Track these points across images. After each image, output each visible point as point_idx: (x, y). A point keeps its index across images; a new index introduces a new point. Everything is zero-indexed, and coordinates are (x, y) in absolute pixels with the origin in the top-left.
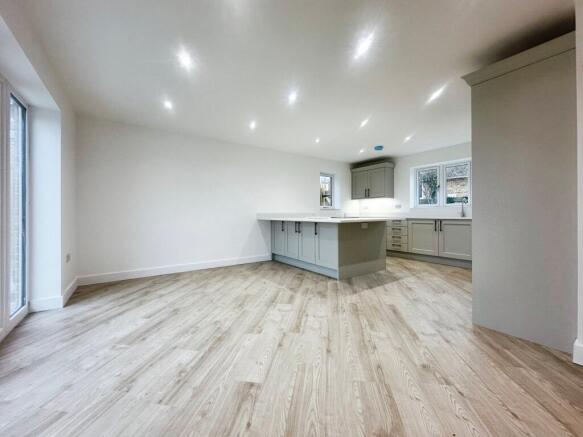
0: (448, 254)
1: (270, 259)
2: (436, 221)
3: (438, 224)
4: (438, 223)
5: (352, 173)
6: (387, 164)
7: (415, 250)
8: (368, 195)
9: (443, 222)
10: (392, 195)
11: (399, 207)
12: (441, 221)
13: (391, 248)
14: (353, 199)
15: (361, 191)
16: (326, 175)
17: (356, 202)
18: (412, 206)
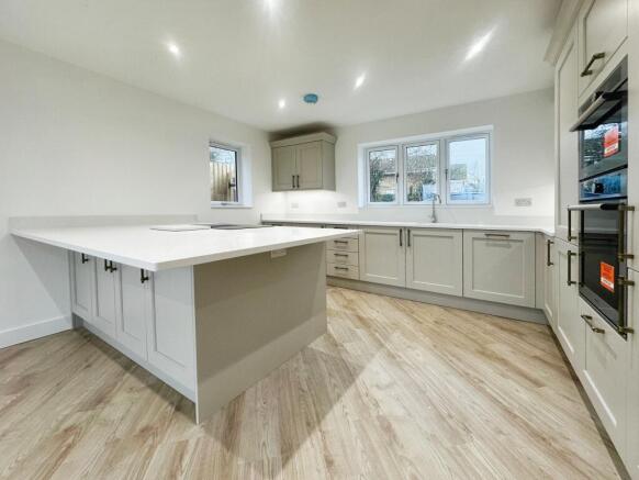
0: (419, 284)
1: (69, 326)
2: (401, 229)
3: (405, 235)
4: (405, 233)
5: (272, 149)
6: (323, 135)
7: (370, 276)
8: (296, 184)
9: (413, 232)
10: (332, 187)
11: (343, 205)
12: (409, 230)
13: (333, 272)
14: (274, 190)
15: (286, 179)
16: (226, 147)
17: (279, 195)
18: (361, 205)
